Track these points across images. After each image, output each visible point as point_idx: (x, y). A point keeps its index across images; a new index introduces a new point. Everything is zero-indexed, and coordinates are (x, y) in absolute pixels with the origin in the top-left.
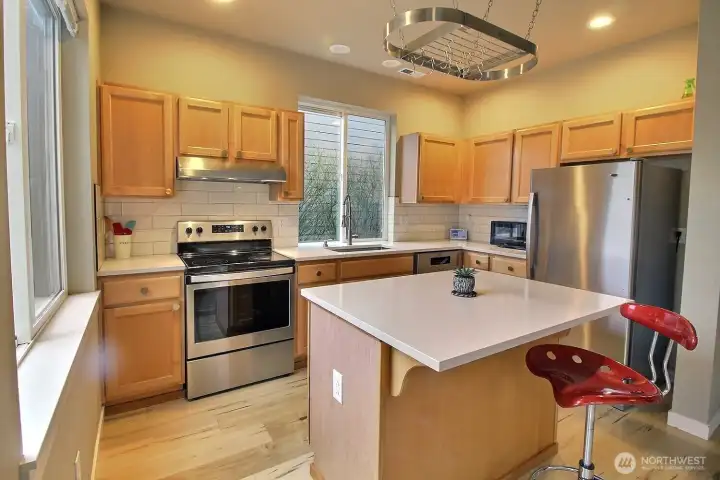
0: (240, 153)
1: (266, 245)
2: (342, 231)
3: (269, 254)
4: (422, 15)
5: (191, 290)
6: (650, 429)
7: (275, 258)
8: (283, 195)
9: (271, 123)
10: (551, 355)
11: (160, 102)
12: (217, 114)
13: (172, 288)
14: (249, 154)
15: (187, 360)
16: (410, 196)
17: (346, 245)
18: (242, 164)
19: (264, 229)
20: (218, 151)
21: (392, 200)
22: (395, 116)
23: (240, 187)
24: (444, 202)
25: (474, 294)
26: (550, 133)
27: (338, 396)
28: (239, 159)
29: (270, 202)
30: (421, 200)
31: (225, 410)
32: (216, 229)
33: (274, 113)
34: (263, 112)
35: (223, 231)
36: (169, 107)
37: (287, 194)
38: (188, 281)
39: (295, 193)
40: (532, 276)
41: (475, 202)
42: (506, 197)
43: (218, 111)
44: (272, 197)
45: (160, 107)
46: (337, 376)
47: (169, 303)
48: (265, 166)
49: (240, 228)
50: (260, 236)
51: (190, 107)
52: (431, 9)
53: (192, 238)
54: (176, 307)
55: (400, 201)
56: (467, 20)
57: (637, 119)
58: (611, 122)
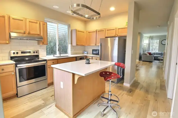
0: (29, 32)
1: (38, 56)
2: (58, 52)
3: (39, 59)
4: (78, 5)
5: (17, 69)
6: (121, 86)
7: (40, 59)
8: (42, 43)
9: (38, 25)
10: (104, 73)
11: (4, 17)
12: (22, 21)
13: (12, 68)
14: (32, 32)
15: (17, 87)
16: (74, 44)
17: (59, 56)
18: (30, 35)
19: (37, 52)
20: (23, 31)
21: (70, 45)
22: (70, 25)
23: (28, 41)
24: (82, 45)
25: (90, 63)
26: (103, 31)
27: (62, 87)
28: (29, 33)
29: (38, 45)
30: (77, 45)
31: (29, 98)
32: (22, 53)
33: (38, 22)
34: (36, 22)
35: (24, 53)
36: (7, 18)
37: (43, 43)
38: (16, 66)
39: (45, 42)
40: (100, 60)
41: (89, 45)
42: (95, 44)
43: (22, 20)
44: (38, 44)
45: (4, 18)
46: (62, 83)
47: (11, 72)
48: (37, 36)
49: (30, 52)
50: (35, 54)
51: (13, 19)
52: (80, 4)
53: (16, 55)
54: (13, 73)
55: (72, 45)
56: (87, 7)
57: (118, 29)
58: (114, 29)
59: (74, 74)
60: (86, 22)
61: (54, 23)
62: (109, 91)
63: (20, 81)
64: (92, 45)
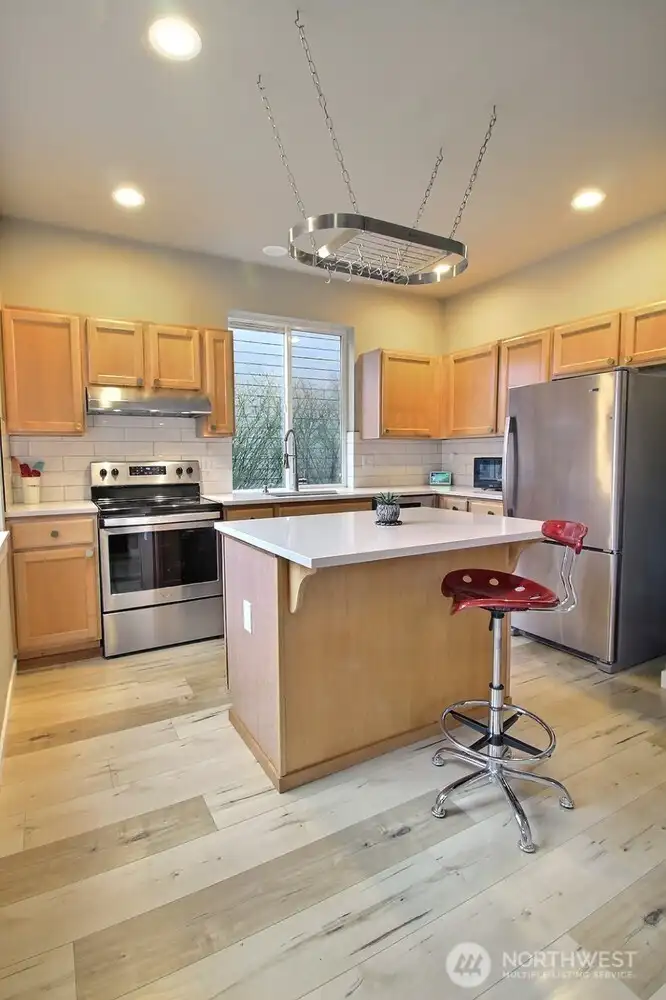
0: (156, 381)
1: (193, 490)
2: (289, 475)
3: (198, 500)
4: (325, 222)
5: (105, 535)
6: (636, 690)
7: (203, 501)
8: (209, 429)
9: (194, 344)
10: (467, 579)
11: (67, 325)
12: (130, 336)
13: (84, 531)
14: (166, 382)
15: (103, 613)
16: (372, 430)
17: (292, 491)
18: (161, 394)
19: (190, 471)
20: (132, 380)
21: (351, 435)
22: (353, 328)
23: (161, 422)
24: (417, 436)
25: (399, 523)
26: (540, 341)
27: (247, 626)
28: (157, 388)
29: (197, 439)
30: (385, 434)
32: (133, 471)
33: (196, 333)
34: (184, 332)
35: (142, 474)
36: (76, 329)
37: (213, 428)
38: (102, 526)
39: (224, 428)
41: (458, 436)
42: (490, 426)
43: (132, 333)
44: (198, 434)
45: (66, 331)
46: (247, 605)
47: (82, 549)
48: (189, 396)
49: (163, 470)
50: (185, 479)
51: (98, 329)
52: (332, 216)
53: (108, 481)
54: (89, 553)
55: (361, 438)
57: (637, 319)
58: (608, 325)
59: (285, 565)
60: (444, 304)
61: (275, 330)
62: (491, 686)
63: (114, 590)
64: (472, 429)
